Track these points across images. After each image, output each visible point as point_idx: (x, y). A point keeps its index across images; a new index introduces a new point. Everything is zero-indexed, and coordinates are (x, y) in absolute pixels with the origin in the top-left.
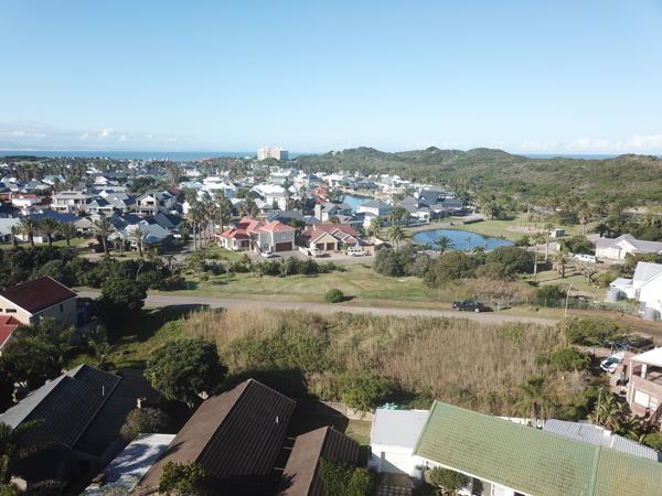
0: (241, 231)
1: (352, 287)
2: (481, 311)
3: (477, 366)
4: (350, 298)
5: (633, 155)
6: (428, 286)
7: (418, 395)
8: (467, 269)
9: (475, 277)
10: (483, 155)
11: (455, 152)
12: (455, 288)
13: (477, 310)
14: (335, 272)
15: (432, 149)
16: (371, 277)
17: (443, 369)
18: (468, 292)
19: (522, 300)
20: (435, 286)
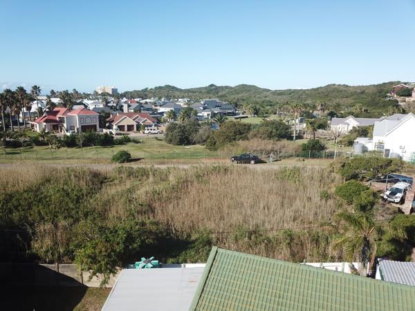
0: (51, 117)
1: (143, 153)
2: (256, 163)
3: (262, 205)
4: (139, 159)
5: (334, 85)
6: (210, 149)
7: (193, 242)
8: (241, 134)
9: (248, 139)
10: (244, 88)
11: (226, 87)
12: (231, 148)
13: (253, 162)
14: (130, 144)
15: (212, 85)
16: (162, 146)
17: (225, 210)
18: (243, 150)
19: (288, 154)
20: (216, 150)
